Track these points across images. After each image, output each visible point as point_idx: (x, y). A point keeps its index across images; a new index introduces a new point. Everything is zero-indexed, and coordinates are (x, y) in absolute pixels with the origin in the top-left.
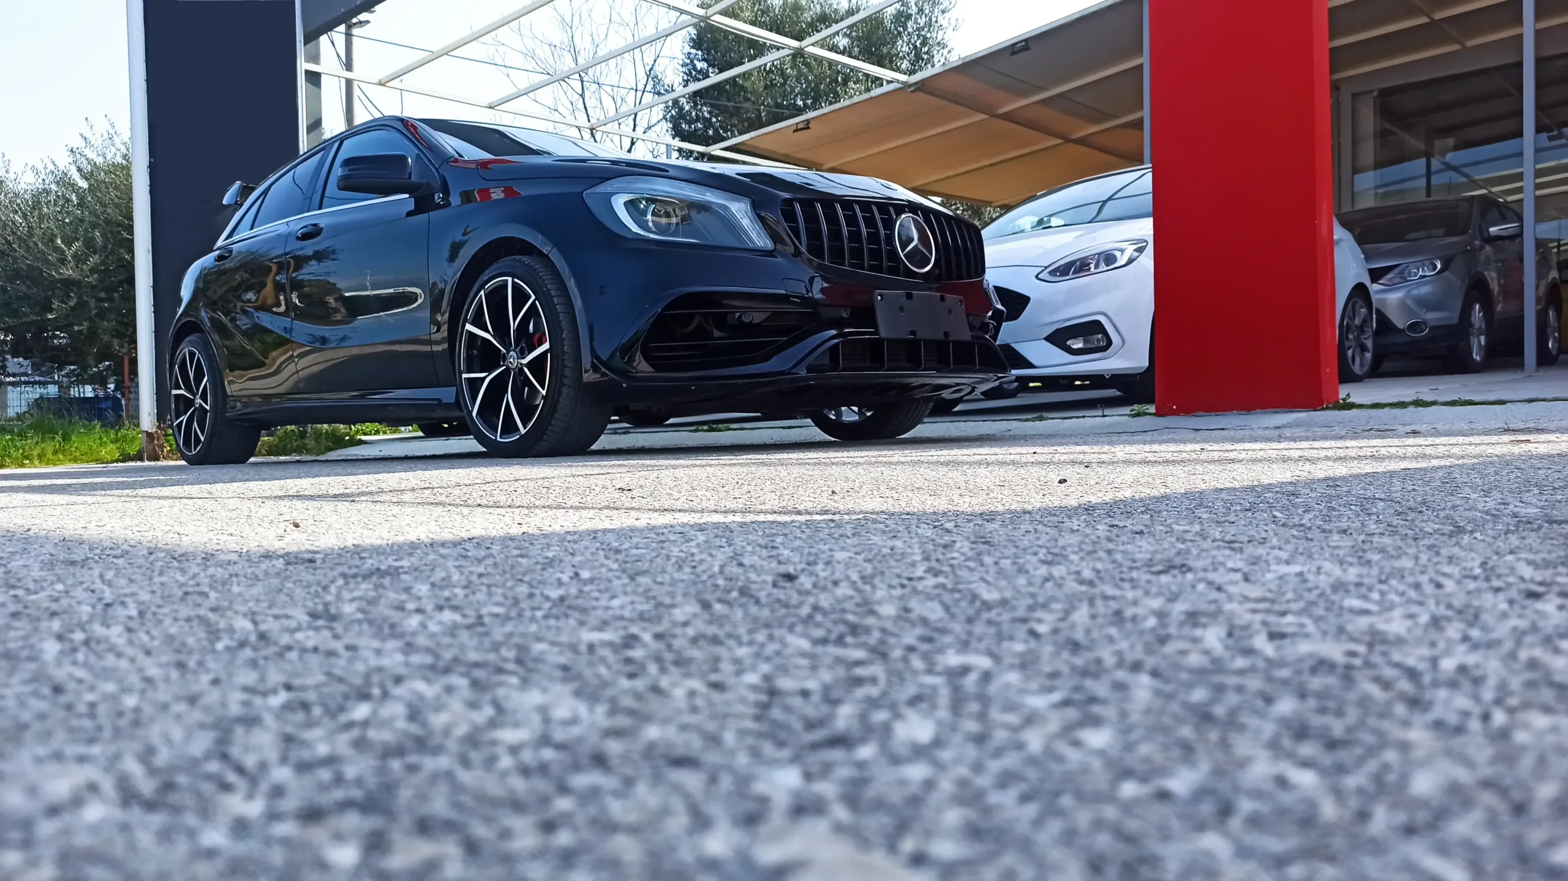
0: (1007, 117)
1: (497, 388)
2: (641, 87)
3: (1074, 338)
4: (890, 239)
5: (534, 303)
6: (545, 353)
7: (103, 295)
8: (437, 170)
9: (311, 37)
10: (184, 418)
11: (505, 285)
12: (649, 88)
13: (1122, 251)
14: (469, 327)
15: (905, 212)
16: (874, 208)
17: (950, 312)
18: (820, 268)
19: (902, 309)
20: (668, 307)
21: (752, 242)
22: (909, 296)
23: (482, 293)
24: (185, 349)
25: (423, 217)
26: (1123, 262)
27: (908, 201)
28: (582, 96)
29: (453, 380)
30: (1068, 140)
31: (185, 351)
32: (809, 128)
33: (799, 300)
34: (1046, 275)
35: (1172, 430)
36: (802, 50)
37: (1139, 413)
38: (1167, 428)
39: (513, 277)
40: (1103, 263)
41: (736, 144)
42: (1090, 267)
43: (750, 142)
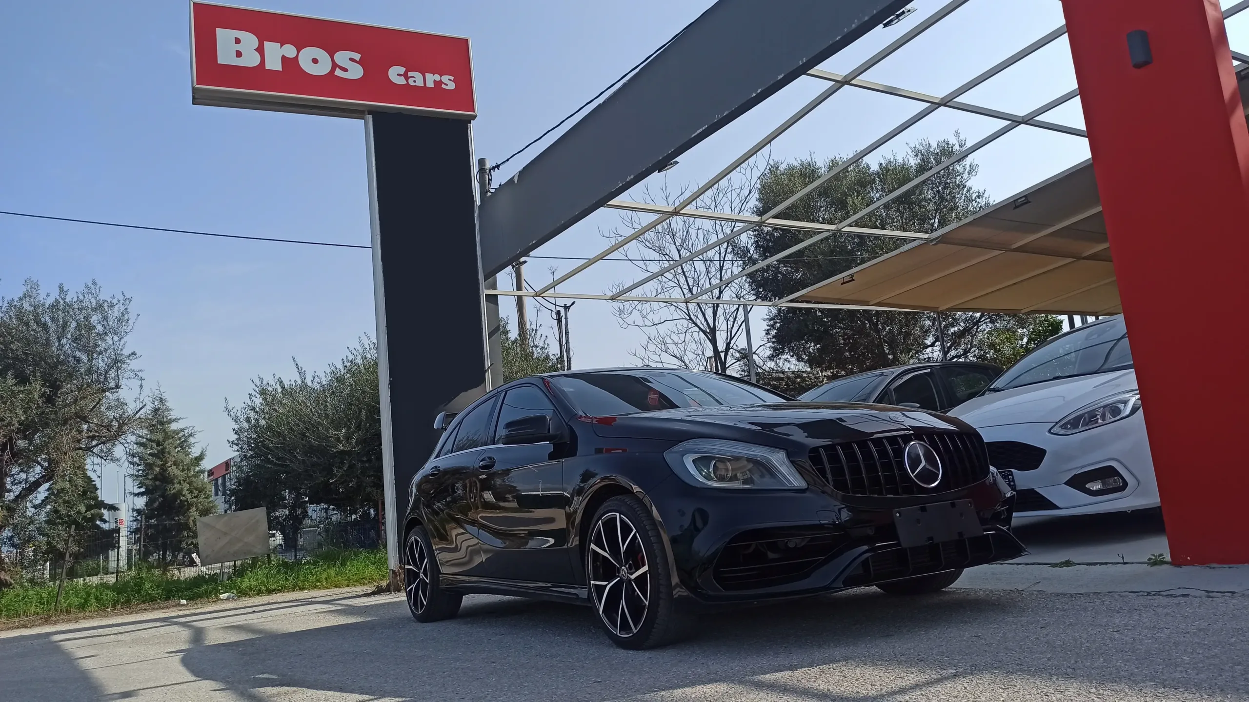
0: (1021, 250)
3: (1092, 481)
4: (901, 465)
5: (635, 534)
6: (645, 573)
8: (566, 424)
10: (413, 586)
11: (615, 519)
13: (1125, 402)
14: (593, 546)
15: (912, 440)
16: (885, 441)
17: (961, 514)
18: (844, 500)
19: (918, 521)
20: (731, 541)
21: (790, 483)
22: (923, 509)
23: (600, 522)
25: (559, 461)
26: (1127, 411)
27: (913, 429)
29: (584, 583)
31: (413, 539)
32: (854, 280)
33: (832, 526)
34: (1057, 429)
35: (1186, 592)
36: (840, 230)
37: (1156, 562)
38: (1180, 588)
39: (620, 514)
40: (1108, 415)
41: (797, 298)
42: (1098, 419)
43: (808, 294)
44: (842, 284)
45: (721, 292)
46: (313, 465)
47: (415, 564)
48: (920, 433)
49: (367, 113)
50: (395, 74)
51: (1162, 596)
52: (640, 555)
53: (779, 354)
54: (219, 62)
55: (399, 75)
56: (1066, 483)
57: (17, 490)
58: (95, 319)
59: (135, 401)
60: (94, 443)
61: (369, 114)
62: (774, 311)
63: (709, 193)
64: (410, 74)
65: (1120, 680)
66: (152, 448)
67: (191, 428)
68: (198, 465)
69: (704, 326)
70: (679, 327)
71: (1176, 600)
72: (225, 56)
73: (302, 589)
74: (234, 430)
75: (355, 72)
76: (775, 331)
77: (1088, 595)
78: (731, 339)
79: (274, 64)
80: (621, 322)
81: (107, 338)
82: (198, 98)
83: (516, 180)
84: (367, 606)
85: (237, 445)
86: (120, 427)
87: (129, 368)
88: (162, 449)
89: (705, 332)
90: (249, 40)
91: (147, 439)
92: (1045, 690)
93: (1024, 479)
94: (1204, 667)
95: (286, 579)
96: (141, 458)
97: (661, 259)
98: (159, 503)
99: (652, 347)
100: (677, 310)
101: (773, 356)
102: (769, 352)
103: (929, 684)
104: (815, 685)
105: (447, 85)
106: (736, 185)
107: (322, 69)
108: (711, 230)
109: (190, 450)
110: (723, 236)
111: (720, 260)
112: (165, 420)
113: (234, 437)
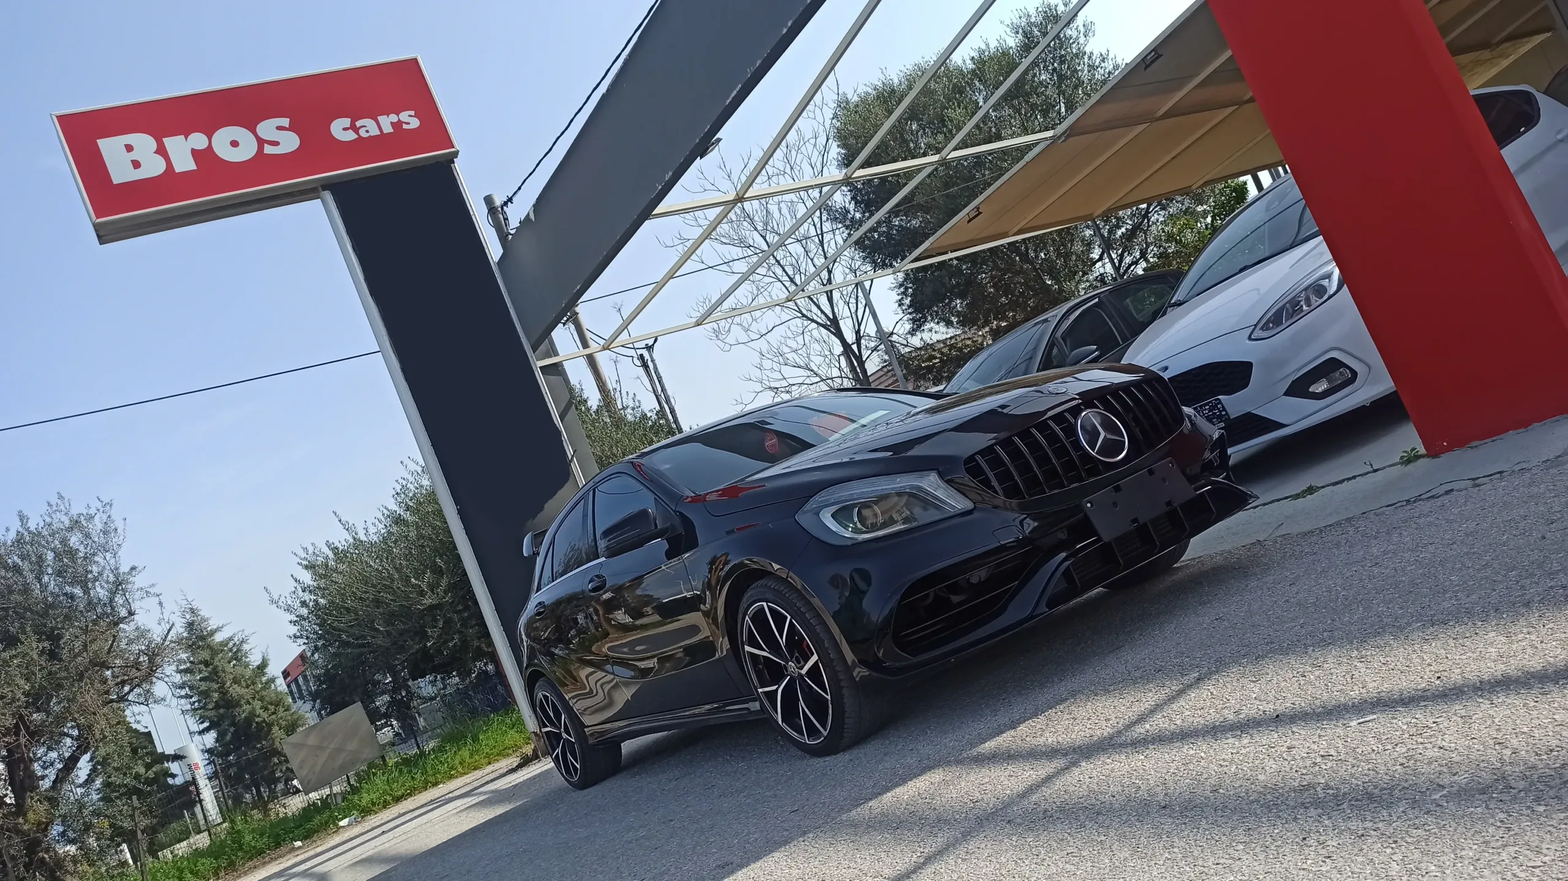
3: (1315, 382)
4: (1076, 444)
5: (791, 621)
6: (816, 664)
8: (674, 511)
10: (559, 750)
11: (762, 609)
13: (1329, 276)
14: (747, 648)
15: (1081, 409)
16: (1051, 423)
17: (1164, 480)
19: (1115, 504)
20: (905, 596)
21: (952, 508)
22: (1118, 489)
23: (747, 618)
25: (679, 561)
26: (1334, 286)
27: (1079, 395)
29: (751, 695)
30: (1240, 104)
31: (540, 695)
32: (981, 213)
33: (1015, 544)
34: (1258, 333)
35: (1448, 487)
36: (945, 159)
37: (1410, 459)
38: (1441, 484)
39: (767, 602)
40: (1313, 298)
41: (920, 255)
42: (1302, 306)
43: (935, 245)
44: (969, 222)
45: (830, 272)
46: (401, 635)
47: (552, 724)
48: (1089, 398)
49: (320, 189)
50: (340, 129)
51: (1423, 500)
52: (805, 643)
53: (921, 325)
54: (115, 183)
55: (345, 129)
56: (1286, 394)
57: (52, 773)
58: (74, 540)
59: (159, 624)
60: (127, 689)
61: (323, 190)
62: (901, 276)
63: (779, 154)
64: (358, 124)
65: (1384, 631)
66: (200, 672)
67: (240, 633)
68: (264, 674)
69: (822, 319)
70: (793, 328)
71: (1438, 502)
72: (120, 172)
73: (435, 784)
74: (291, 622)
75: (289, 143)
76: (909, 299)
77: (1339, 523)
78: (859, 325)
79: (184, 163)
80: (721, 344)
81: (96, 559)
82: (104, 235)
83: (532, 217)
84: (517, 785)
85: (301, 637)
86: (151, 661)
87: (136, 587)
88: (214, 669)
89: (824, 326)
90: (143, 143)
91: (191, 662)
92: (1301, 670)
93: (1235, 404)
94: (1474, 584)
95: (413, 778)
96: (191, 688)
97: (746, 255)
98: (232, 734)
99: (767, 364)
100: (785, 310)
101: (913, 330)
102: (908, 327)
103: (1171, 699)
104: (1042, 740)
105: (408, 123)
106: (808, 135)
107: (246, 151)
108: (795, 200)
109: (248, 660)
110: (812, 204)
111: (818, 235)
112: (205, 633)
113: (294, 630)
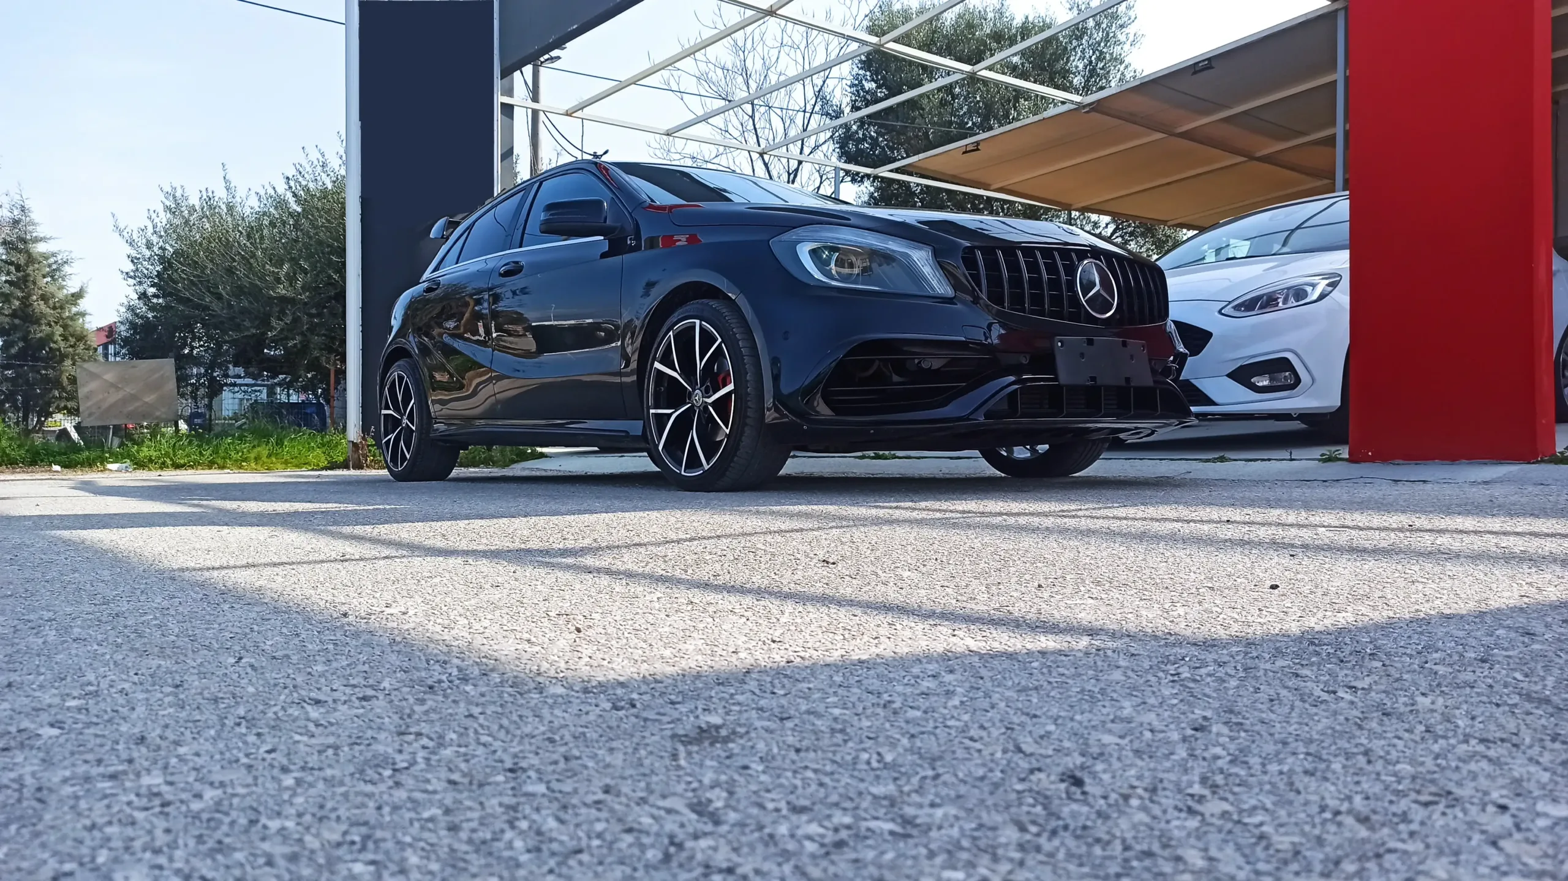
0: (1186, 135)
1: (683, 424)
2: (809, 108)
3: (1260, 375)
4: (1071, 285)
5: (720, 345)
6: (729, 394)
7: (314, 311)
8: (630, 214)
9: (507, 73)
10: (392, 436)
11: (692, 327)
12: (817, 108)
13: (1314, 286)
14: (657, 365)
15: (1087, 257)
16: (1056, 254)
17: (1132, 357)
18: (999, 315)
19: (1082, 355)
20: (850, 353)
21: (933, 288)
22: (1090, 342)
23: (671, 333)
24: (394, 374)
25: (617, 259)
26: (1315, 296)
27: (1090, 246)
28: (752, 117)
29: (639, 414)
30: (1252, 158)
32: (980, 150)
33: (977, 346)
34: (1229, 310)
35: (1368, 481)
36: (975, 74)
37: (1331, 458)
38: (1362, 478)
39: (701, 320)
40: (1292, 298)
41: (904, 167)
42: (1279, 302)
44: (962, 154)
45: (800, 163)
46: (242, 312)
47: (396, 409)
52: (726, 369)
66: (8, 273)
67: (66, 253)
68: (76, 304)
73: (222, 467)
74: (129, 256)
85: (134, 278)
88: (23, 276)
95: (201, 453)
98: (19, 349)
109: (65, 282)
112: (28, 237)
113: (129, 267)
